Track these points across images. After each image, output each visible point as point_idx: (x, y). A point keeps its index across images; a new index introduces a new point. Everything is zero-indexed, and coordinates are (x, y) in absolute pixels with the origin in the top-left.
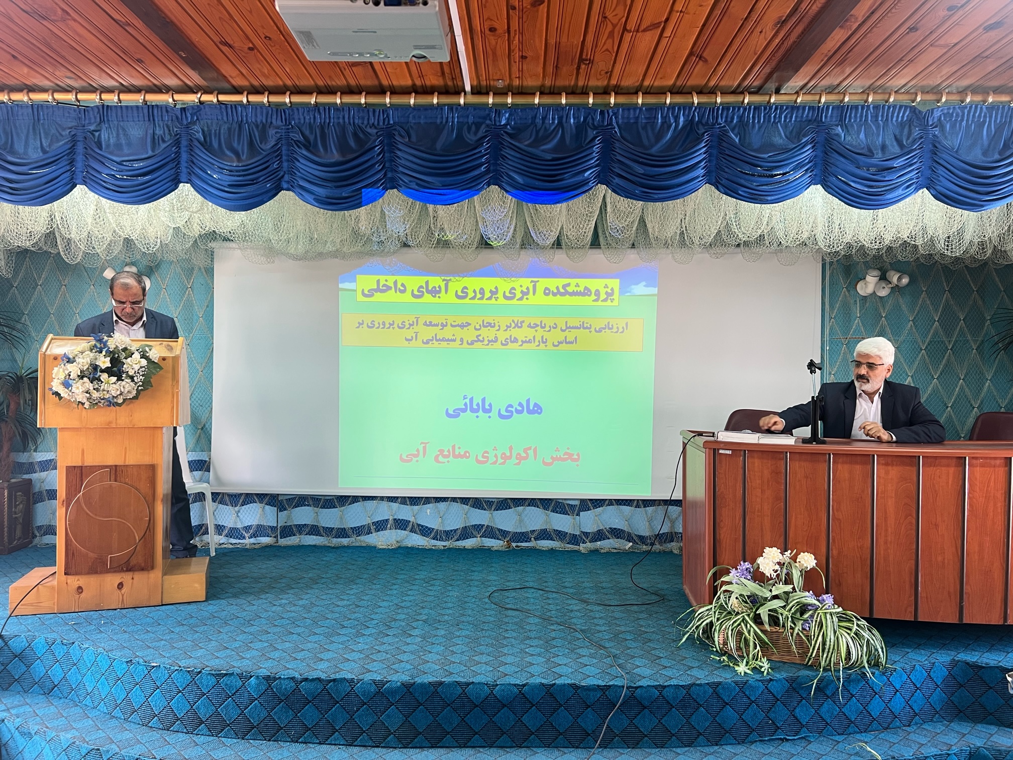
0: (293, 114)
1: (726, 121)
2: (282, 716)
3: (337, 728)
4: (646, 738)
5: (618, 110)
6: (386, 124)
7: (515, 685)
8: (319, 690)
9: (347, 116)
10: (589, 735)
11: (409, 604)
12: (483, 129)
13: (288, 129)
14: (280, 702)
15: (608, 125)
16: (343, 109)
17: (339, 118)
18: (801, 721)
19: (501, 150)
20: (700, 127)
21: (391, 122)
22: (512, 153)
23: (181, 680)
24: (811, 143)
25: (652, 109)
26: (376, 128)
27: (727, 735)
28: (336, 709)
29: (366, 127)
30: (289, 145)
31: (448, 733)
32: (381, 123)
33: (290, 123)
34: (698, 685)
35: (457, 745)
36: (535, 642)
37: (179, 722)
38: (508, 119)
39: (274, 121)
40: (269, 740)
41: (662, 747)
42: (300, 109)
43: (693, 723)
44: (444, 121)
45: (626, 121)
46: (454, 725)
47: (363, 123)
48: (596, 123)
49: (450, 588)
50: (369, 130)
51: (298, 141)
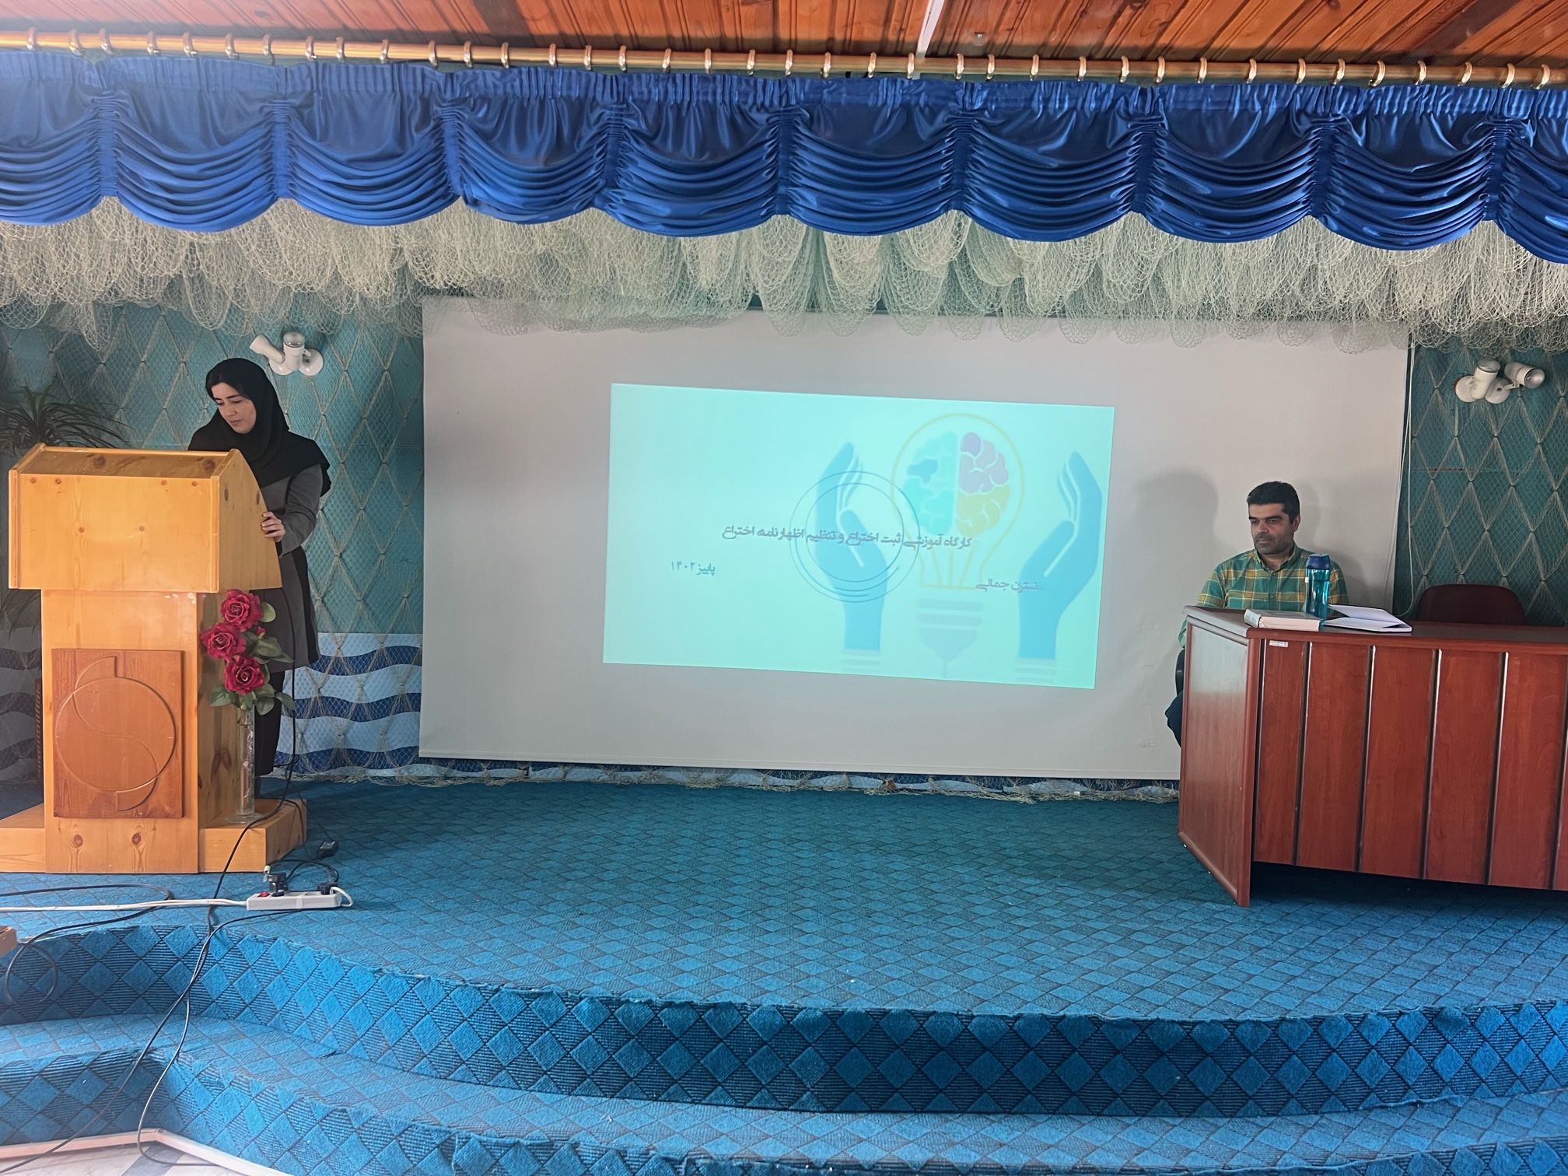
0: (631, 85)
1: (1345, 111)
2: (631, 1061)
3: (719, 1080)
4: (1208, 1103)
5: (1170, 87)
6: (784, 104)
7: (1002, 1017)
8: (692, 1021)
9: (719, 91)
10: (1117, 1096)
11: (778, 881)
12: (941, 117)
13: (622, 110)
14: (629, 1040)
15: (1150, 114)
16: (714, 78)
17: (706, 93)
18: (1444, 1078)
19: (974, 152)
20: (1303, 118)
21: (793, 102)
22: (992, 157)
23: (465, 1002)
24: (1485, 150)
25: (1226, 87)
26: (767, 111)
27: (1333, 1097)
28: (719, 1049)
29: (750, 111)
30: (620, 137)
31: (896, 1090)
32: (776, 102)
33: (625, 101)
34: (1290, 1021)
35: (910, 1109)
36: (1003, 947)
37: (464, 1066)
38: (986, 101)
39: (599, 97)
40: (612, 1097)
41: (1232, 1117)
42: (643, 76)
43: (1280, 1079)
44: (880, 103)
45: (1179, 106)
46: (905, 1080)
47: (746, 103)
48: (1131, 110)
49: (829, 855)
50: (754, 115)
51: (634, 131)
